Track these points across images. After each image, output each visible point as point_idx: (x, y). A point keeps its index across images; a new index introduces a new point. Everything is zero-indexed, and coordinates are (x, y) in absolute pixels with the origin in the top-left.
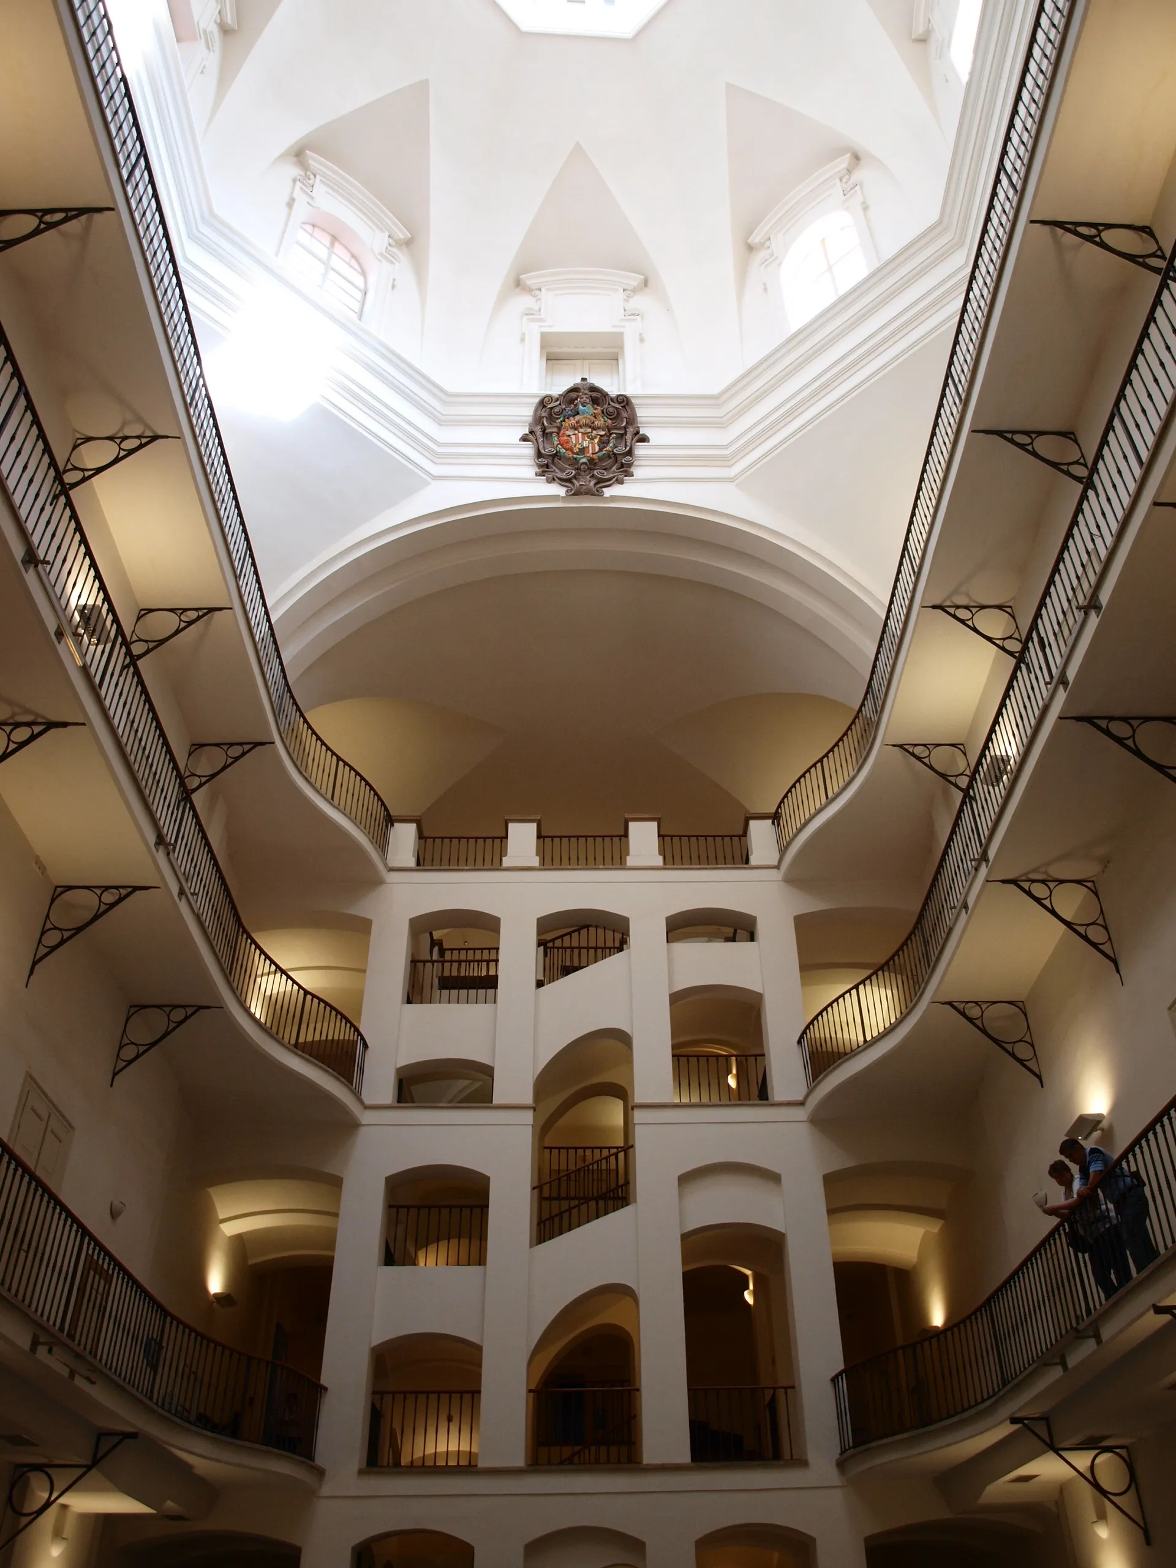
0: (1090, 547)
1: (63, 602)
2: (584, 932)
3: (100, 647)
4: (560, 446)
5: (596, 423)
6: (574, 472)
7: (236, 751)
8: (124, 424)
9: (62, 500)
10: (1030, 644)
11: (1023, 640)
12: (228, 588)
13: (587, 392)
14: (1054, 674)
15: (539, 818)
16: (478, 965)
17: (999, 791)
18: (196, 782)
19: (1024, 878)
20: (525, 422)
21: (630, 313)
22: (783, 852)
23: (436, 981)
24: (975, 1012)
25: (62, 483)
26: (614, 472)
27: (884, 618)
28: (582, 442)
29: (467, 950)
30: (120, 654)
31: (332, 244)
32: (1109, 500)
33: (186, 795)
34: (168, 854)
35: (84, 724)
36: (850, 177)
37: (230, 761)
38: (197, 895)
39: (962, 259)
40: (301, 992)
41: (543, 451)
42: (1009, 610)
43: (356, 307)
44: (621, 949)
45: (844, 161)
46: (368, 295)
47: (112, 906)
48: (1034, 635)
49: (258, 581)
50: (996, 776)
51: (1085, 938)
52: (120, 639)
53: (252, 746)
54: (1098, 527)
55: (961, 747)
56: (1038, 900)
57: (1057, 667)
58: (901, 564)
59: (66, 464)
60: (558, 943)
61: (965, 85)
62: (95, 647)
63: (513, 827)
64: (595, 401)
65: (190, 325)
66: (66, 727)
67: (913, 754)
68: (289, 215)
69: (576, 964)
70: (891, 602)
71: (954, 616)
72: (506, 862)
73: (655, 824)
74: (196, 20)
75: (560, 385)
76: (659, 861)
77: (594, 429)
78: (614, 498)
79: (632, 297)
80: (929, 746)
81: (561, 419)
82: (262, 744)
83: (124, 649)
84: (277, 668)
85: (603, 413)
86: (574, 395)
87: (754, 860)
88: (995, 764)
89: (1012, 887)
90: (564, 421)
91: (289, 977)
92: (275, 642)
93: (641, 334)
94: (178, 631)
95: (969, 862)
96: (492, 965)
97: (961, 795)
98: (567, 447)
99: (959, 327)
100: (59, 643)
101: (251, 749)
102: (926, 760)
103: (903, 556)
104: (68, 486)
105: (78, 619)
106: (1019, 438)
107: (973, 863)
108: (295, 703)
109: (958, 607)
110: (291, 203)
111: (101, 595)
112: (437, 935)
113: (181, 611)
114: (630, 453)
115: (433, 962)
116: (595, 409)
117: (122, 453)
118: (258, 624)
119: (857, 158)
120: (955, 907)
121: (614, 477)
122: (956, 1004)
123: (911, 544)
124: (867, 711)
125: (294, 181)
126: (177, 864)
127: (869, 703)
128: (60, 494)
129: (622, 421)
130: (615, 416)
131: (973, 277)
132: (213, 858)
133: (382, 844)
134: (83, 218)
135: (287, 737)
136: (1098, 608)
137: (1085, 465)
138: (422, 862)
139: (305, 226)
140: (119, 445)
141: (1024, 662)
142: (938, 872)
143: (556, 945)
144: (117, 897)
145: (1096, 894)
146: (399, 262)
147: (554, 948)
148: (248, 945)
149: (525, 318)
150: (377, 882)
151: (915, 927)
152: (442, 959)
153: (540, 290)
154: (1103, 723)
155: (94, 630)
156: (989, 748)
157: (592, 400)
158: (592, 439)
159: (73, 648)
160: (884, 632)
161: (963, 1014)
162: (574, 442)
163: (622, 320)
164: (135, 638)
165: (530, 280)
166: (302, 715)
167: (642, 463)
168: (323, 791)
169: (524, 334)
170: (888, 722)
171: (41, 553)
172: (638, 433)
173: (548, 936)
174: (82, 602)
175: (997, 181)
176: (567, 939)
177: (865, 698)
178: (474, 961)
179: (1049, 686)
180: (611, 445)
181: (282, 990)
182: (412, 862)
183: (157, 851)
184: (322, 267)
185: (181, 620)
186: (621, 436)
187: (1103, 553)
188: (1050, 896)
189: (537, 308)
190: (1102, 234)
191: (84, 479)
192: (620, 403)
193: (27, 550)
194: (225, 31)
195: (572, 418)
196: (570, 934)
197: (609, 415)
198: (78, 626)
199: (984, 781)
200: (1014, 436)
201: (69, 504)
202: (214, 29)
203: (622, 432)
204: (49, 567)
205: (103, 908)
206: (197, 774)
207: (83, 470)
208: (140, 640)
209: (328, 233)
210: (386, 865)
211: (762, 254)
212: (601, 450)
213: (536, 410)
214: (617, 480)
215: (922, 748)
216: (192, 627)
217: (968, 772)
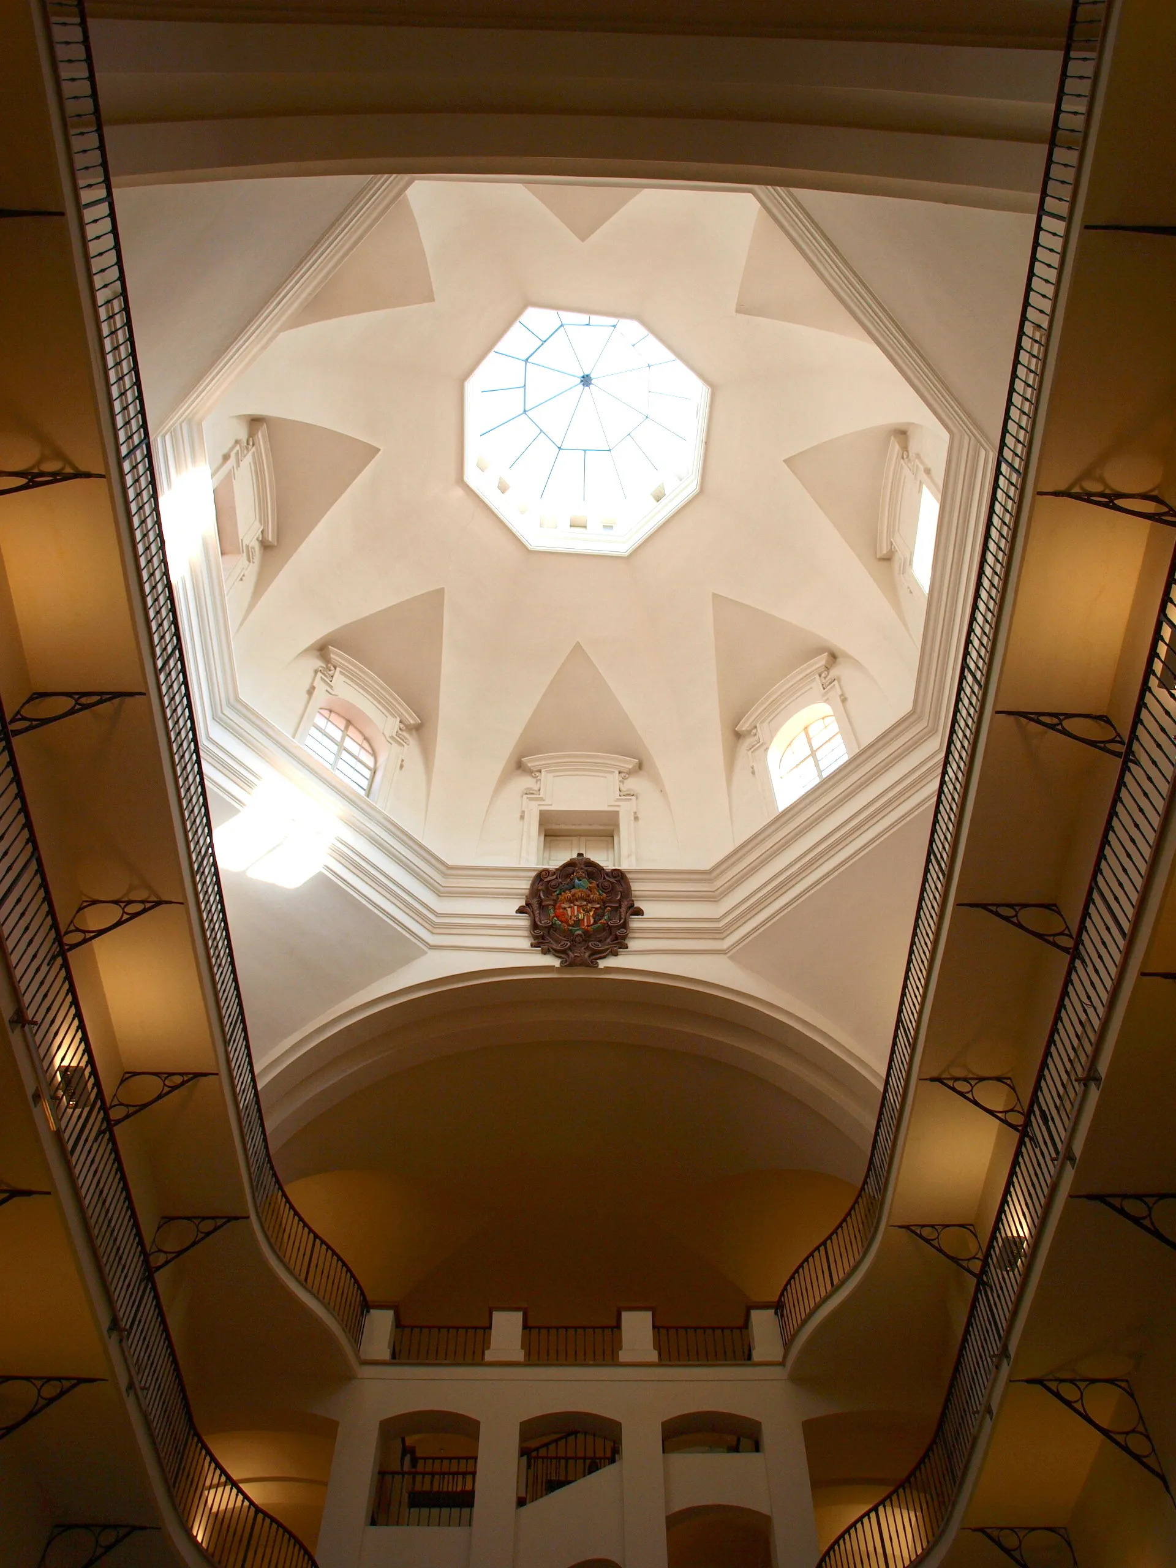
0: (1083, 1017)
1: (45, 1064)
2: (572, 1438)
3: (78, 1111)
4: (555, 918)
5: (592, 896)
6: (569, 944)
7: (207, 1226)
8: (131, 888)
9: (59, 961)
10: (1033, 1118)
11: (1026, 1111)
12: (215, 1051)
13: (583, 866)
14: (1060, 1149)
15: (526, 1306)
16: (453, 1478)
17: (1013, 1278)
18: (162, 1258)
19: (1050, 1377)
20: (522, 895)
21: (625, 793)
22: (787, 1345)
23: (406, 1496)
24: (1011, 1541)
25: (61, 944)
26: (609, 944)
27: (882, 1090)
28: (578, 915)
29: (442, 1459)
30: (97, 1118)
31: (347, 728)
32: (1096, 971)
33: (149, 1274)
34: (121, 1341)
35: (49, 1193)
36: (828, 674)
37: (201, 1236)
38: (148, 1389)
39: (935, 745)
40: (253, 1509)
41: (539, 923)
42: (1008, 1082)
43: (365, 784)
44: (612, 1460)
45: (822, 660)
46: (377, 774)
47: (51, 1400)
48: (1036, 1108)
49: (248, 1047)
50: (1010, 1262)
51: (1125, 1449)
52: (99, 1104)
53: (224, 1220)
54: (1089, 997)
55: (971, 1228)
56: (1068, 1403)
57: (1062, 1142)
58: (896, 1036)
59: (69, 926)
60: (543, 1452)
61: (927, 595)
62: (72, 1110)
63: (497, 1316)
64: (590, 876)
65: (205, 799)
66: (29, 1196)
67: (920, 1236)
68: (308, 702)
69: (562, 1478)
70: (888, 1075)
71: (954, 1089)
72: (489, 1356)
73: (648, 1315)
74: (240, 538)
75: (558, 859)
76: (653, 1356)
77: (589, 902)
78: (608, 970)
79: (626, 779)
80: (936, 1227)
81: (558, 892)
82: (237, 1218)
83: (102, 1114)
84: (259, 1138)
85: (598, 886)
86: (570, 869)
87: (756, 1356)
88: (1007, 1245)
89: (1038, 1387)
90: (560, 894)
91: (240, 1491)
92: (259, 1110)
93: (635, 813)
94: (160, 1096)
95: (989, 1359)
96: (469, 1478)
97: (974, 1280)
98: (563, 919)
99: (937, 806)
100: (35, 1106)
101: (224, 1224)
102: (935, 1243)
103: (897, 1028)
104: (67, 947)
105: (59, 1079)
106: (1003, 911)
107: (994, 1359)
108: (275, 1175)
109: (956, 1079)
110: (311, 691)
111: (86, 1058)
112: (409, 1441)
113: (166, 1075)
114: (625, 925)
115: (403, 1473)
116: (591, 883)
117: (126, 917)
118: (244, 1091)
119: (833, 657)
120: (978, 1412)
121: (608, 949)
122: (989, 1531)
123: (905, 1015)
124: (870, 1189)
125: (316, 672)
126: (129, 1352)
127: (872, 1180)
128: (58, 955)
129: (618, 895)
130: (610, 890)
131: (946, 762)
132: (171, 1346)
133: (355, 1331)
134: (117, 701)
135: (263, 1211)
136: (1097, 1080)
137: (1070, 936)
138: (398, 1356)
139: (322, 711)
140: (123, 909)
141: (1028, 1136)
142: (956, 1370)
143: (540, 1455)
144: (58, 1390)
145: (1131, 1395)
146: (408, 745)
147: (538, 1457)
148: (198, 1449)
149: (525, 797)
150: (346, 1377)
151: (936, 1435)
152: (414, 1470)
153: (540, 771)
154: (1116, 1202)
155: (74, 1093)
156: (999, 1229)
157: (588, 875)
158: (588, 912)
159: (49, 1112)
160: (882, 1105)
161: (998, 1543)
162: (570, 914)
163: (618, 800)
164: (116, 1102)
165: (531, 762)
166: (281, 1188)
167: (637, 935)
168: (297, 1271)
169: (523, 812)
170: (893, 1200)
171: (30, 1013)
172: (632, 905)
173: (533, 1444)
174: (66, 1063)
175: (962, 677)
176: (552, 1447)
177: (867, 1176)
178: (449, 1473)
179: (1056, 1162)
180: (606, 917)
181: (231, 1506)
182: (386, 1355)
183: (110, 1337)
184: (335, 748)
185: (164, 1084)
186: (616, 909)
187: (1096, 1023)
188: (1081, 1398)
189: (536, 788)
190: (1064, 723)
191: (85, 941)
192: (614, 877)
193: (17, 1010)
194: (265, 546)
195: (567, 892)
196: (556, 1441)
197: (604, 889)
198: (58, 1088)
199: (997, 1266)
200: (998, 909)
201: (66, 965)
202: (256, 545)
203: (617, 905)
204: (36, 1027)
205: (42, 1402)
206: (164, 1249)
207: (84, 932)
208: (121, 1104)
209: (343, 717)
210: (358, 1356)
211: (749, 741)
212: (595, 922)
213: (533, 885)
214: (611, 952)
215: (929, 1229)
216: (176, 1092)
217: (980, 1255)
